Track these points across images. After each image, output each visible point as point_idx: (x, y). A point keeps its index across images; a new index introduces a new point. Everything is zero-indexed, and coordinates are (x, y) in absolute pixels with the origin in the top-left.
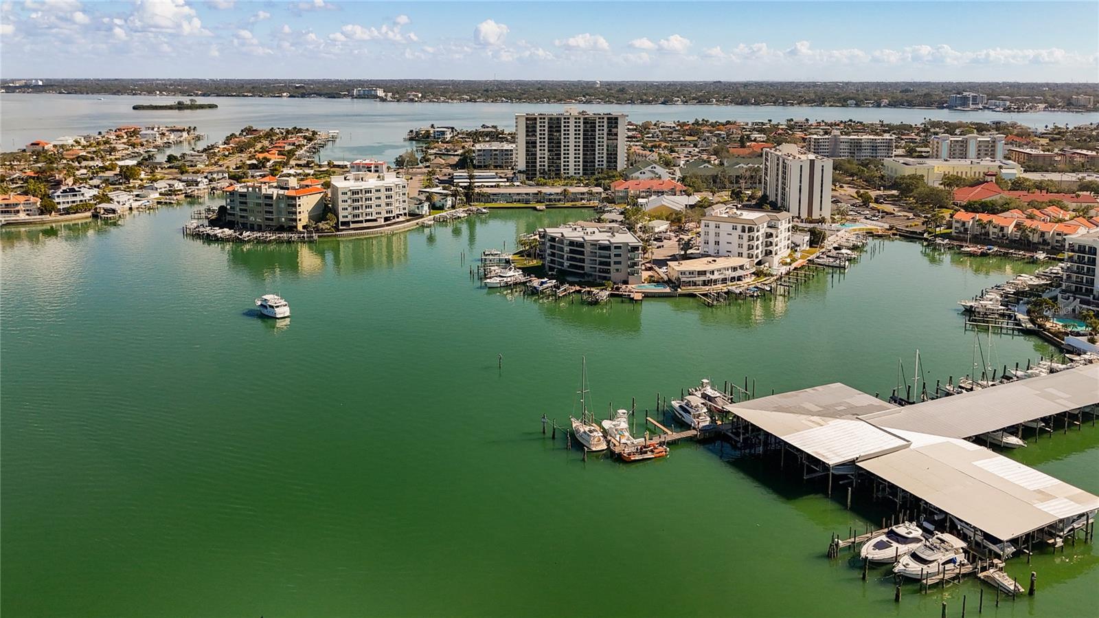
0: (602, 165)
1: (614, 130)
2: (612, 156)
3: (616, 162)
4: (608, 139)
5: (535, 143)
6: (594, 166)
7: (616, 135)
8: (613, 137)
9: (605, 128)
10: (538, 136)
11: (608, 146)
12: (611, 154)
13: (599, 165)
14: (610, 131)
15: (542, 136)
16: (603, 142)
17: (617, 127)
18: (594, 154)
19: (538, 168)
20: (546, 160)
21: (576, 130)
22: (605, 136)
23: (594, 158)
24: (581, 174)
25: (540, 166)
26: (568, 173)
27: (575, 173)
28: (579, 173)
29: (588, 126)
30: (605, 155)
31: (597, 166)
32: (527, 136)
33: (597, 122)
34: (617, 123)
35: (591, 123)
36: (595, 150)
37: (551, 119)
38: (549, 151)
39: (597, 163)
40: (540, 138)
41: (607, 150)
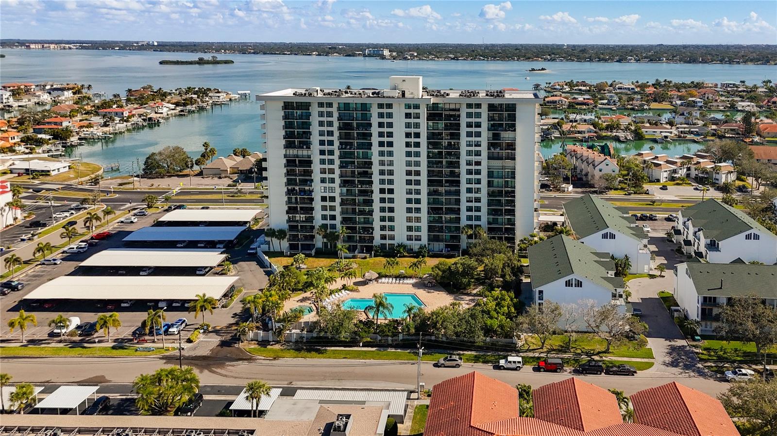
0: (478, 218)
1: (506, 135)
2: (503, 199)
3: (512, 212)
4: (490, 158)
5: (309, 163)
6: (458, 220)
7: (511, 146)
8: (504, 153)
9: (484, 129)
10: (316, 147)
11: (490, 174)
12: (500, 193)
13: (469, 218)
14: (496, 136)
15: (326, 148)
16: (478, 163)
17: (512, 127)
18: (458, 193)
19: (318, 222)
20: (337, 204)
21: (408, 135)
22: (484, 149)
23: (458, 202)
24: (424, 241)
25: (324, 217)
26: (392, 238)
27: (410, 238)
28: (418, 239)
29: (441, 124)
30: (484, 195)
31: (464, 222)
32: (288, 146)
33: (463, 115)
34: (513, 118)
35: (448, 117)
36: (458, 183)
37: (347, 106)
38: (344, 183)
39: (464, 214)
40: (322, 152)
41: (490, 184)
